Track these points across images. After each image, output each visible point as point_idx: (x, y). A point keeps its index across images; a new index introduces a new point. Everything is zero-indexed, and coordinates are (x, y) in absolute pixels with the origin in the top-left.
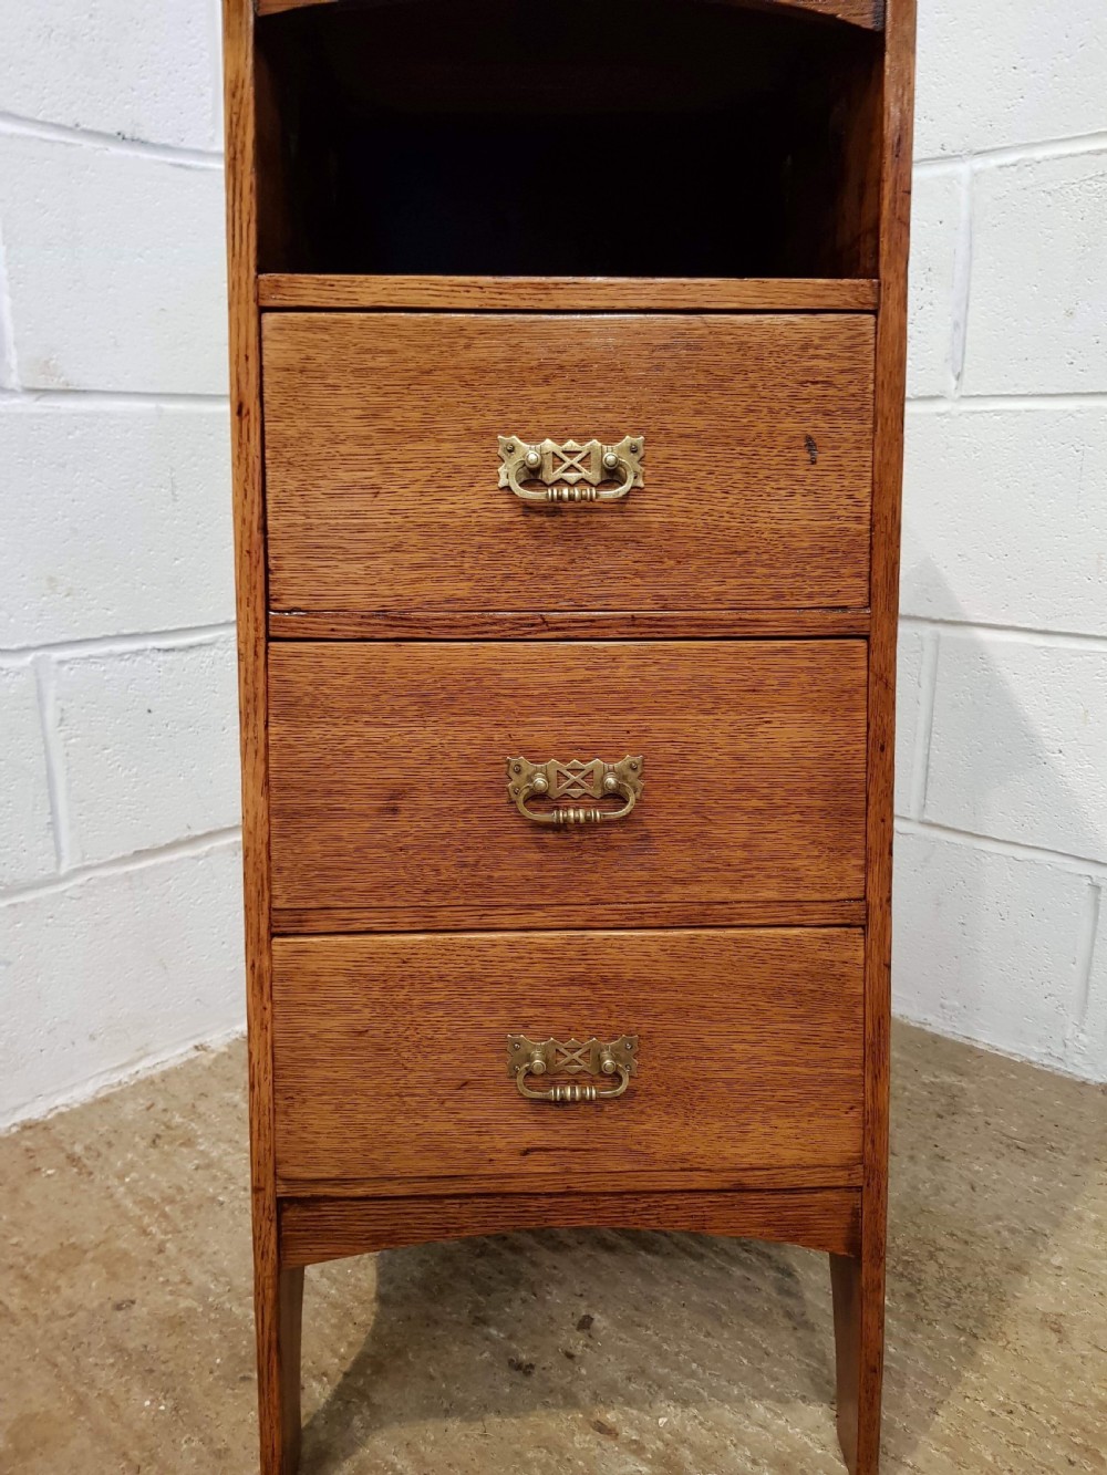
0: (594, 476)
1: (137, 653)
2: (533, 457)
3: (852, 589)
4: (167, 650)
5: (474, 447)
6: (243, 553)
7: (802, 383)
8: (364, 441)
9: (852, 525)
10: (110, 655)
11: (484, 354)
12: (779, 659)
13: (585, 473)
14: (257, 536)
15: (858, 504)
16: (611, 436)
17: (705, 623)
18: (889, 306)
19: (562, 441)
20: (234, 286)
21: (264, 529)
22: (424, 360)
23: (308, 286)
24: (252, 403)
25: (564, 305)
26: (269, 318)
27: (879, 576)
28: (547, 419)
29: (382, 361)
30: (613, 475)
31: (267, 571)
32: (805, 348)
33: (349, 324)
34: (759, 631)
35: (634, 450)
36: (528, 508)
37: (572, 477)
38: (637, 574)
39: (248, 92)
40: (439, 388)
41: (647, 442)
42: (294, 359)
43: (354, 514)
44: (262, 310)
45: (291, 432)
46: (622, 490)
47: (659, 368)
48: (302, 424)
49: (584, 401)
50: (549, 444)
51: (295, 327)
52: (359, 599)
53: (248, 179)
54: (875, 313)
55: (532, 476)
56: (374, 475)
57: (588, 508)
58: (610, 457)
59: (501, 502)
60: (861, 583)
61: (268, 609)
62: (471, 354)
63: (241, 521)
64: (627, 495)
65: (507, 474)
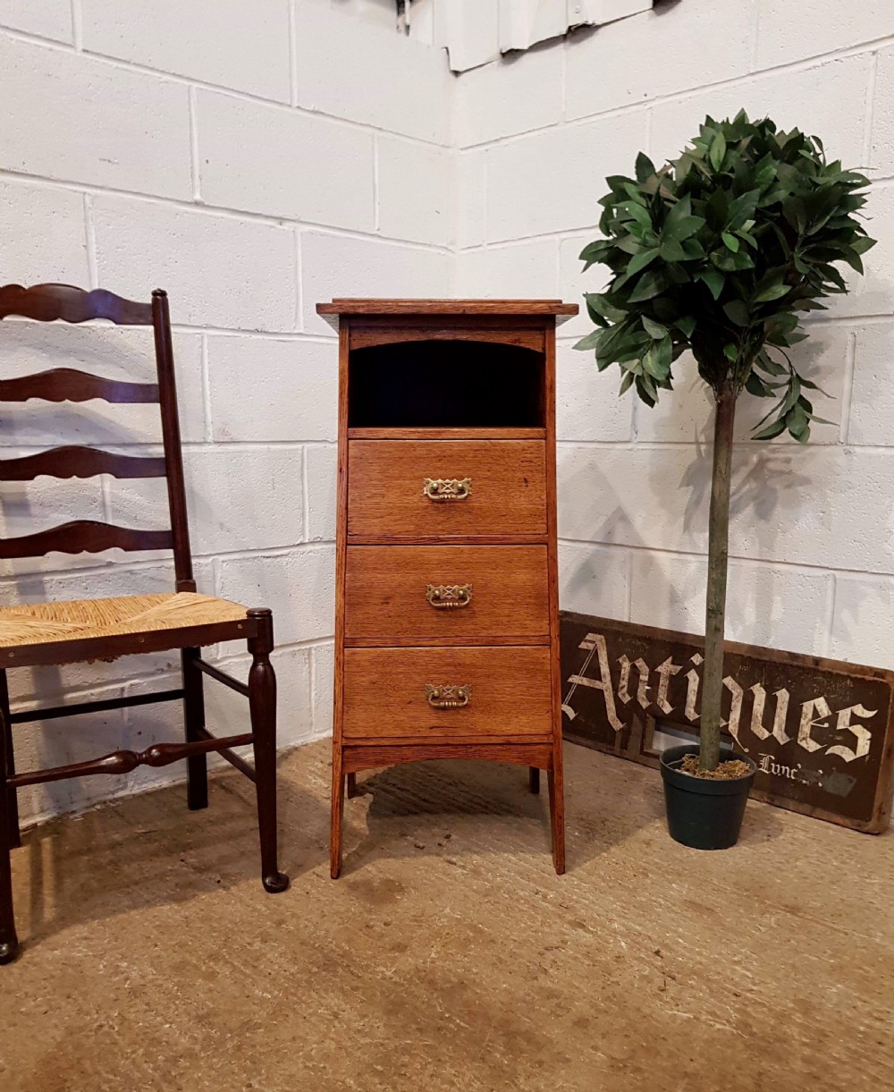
0: (455, 491)
1: (255, 558)
2: (435, 485)
3: (542, 528)
4: (267, 557)
5: (416, 482)
6: (339, 516)
7: (522, 462)
8: (380, 480)
9: (541, 507)
10: (244, 559)
11: (420, 452)
12: (517, 551)
13: (452, 490)
14: (344, 511)
15: (542, 500)
16: (461, 478)
17: (491, 539)
18: (550, 438)
19: (444, 480)
20: (340, 431)
21: (347, 508)
22: (401, 455)
23: (363, 432)
24: (344, 469)
25: (445, 437)
26: (351, 442)
27: (550, 524)
28: (440, 472)
29: (387, 455)
30: (461, 491)
31: (347, 522)
32: (523, 450)
33: (376, 443)
34: (510, 542)
35: (468, 482)
36: (433, 501)
37: (448, 491)
38: (470, 523)
39: (346, 373)
40: (405, 463)
41: (473, 480)
42: (359, 454)
43: (377, 503)
44: (349, 439)
45: (357, 478)
46: (465, 495)
47: (476, 457)
48: (361, 475)
49: (452, 467)
50: (440, 481)
51: (359, 444)
52: (376, 531)
53: (346, 400)
54: (545, 439)
55: (435, 491)
56: (383, 491)
57: (453, 501)
58: (460, 485)
59: (424, 499)
60: (545, 526)
61: (347, 534)
62: (416, 453)
63: (339, 506)
64: (466, 497)
65: (426, 491)
